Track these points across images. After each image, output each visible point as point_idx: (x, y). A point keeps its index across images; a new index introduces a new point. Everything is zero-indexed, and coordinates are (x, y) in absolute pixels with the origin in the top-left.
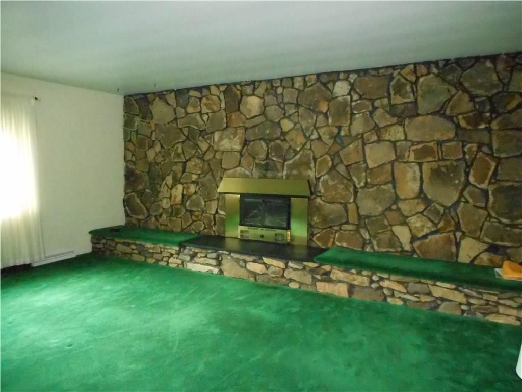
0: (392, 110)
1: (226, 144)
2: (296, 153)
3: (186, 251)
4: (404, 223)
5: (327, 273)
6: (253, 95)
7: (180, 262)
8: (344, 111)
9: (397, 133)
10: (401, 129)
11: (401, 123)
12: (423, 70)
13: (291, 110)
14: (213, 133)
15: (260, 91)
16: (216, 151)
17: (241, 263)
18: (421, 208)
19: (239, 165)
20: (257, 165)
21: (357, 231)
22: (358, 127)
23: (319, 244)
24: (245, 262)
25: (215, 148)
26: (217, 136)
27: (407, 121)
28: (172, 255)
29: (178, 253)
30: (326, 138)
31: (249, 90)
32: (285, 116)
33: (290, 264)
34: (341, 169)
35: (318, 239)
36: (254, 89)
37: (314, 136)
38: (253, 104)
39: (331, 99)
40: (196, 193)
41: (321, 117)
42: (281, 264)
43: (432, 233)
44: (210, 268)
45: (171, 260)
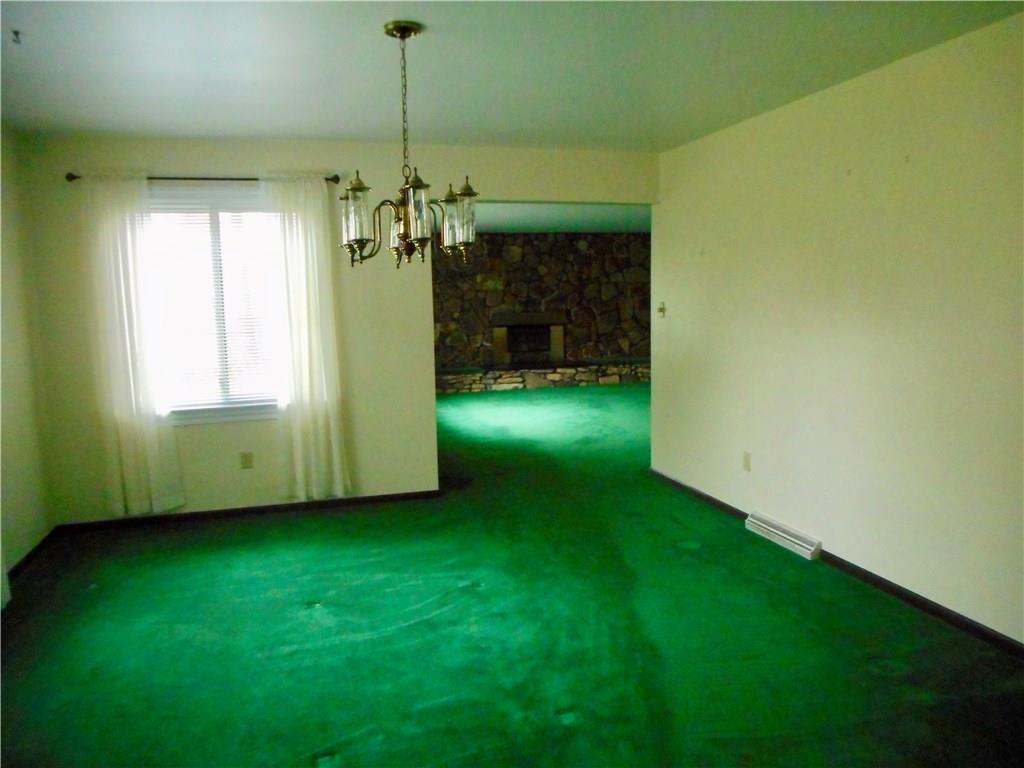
0: (614, 261)
1: (490, 284)
2: (553, 291)
3: (489, 376)
4: (625, 336)
5: (605, 371)
6: (513, 245)
7: (483, 386)
8: (586, 261)
9: (618, 277)
10: (620, 275)
11: (621, 271)
12: (632, 238)
13: (546, 258)
14: (475, 274)
15: (519, 242)
16: (478, 291)
17: (542, 376)
18: (635, 324)
19: (503, 302)
20: (520, 302)
21: (597, 346)
22: (595, 271)
23: (571, 359)
24: (545, 374)
25: (478, 287)
26: (479, 278)
27: (625, 271)
28: (474, 381)
29: (481, 378)
30: (572, 280)
31: (510, 240)
32: (541, 263)
33: (579, 369)
34: (584, 303)
35: (571, 355)
36: (515, 240)
37: (565, 279)
38: (516, 251)
39: (576, 251)
40: (456, 330)
41: (569, 266)
42: (573, 371)
43: (641, 340)
44: (516, 385)
45: (474, 386)
